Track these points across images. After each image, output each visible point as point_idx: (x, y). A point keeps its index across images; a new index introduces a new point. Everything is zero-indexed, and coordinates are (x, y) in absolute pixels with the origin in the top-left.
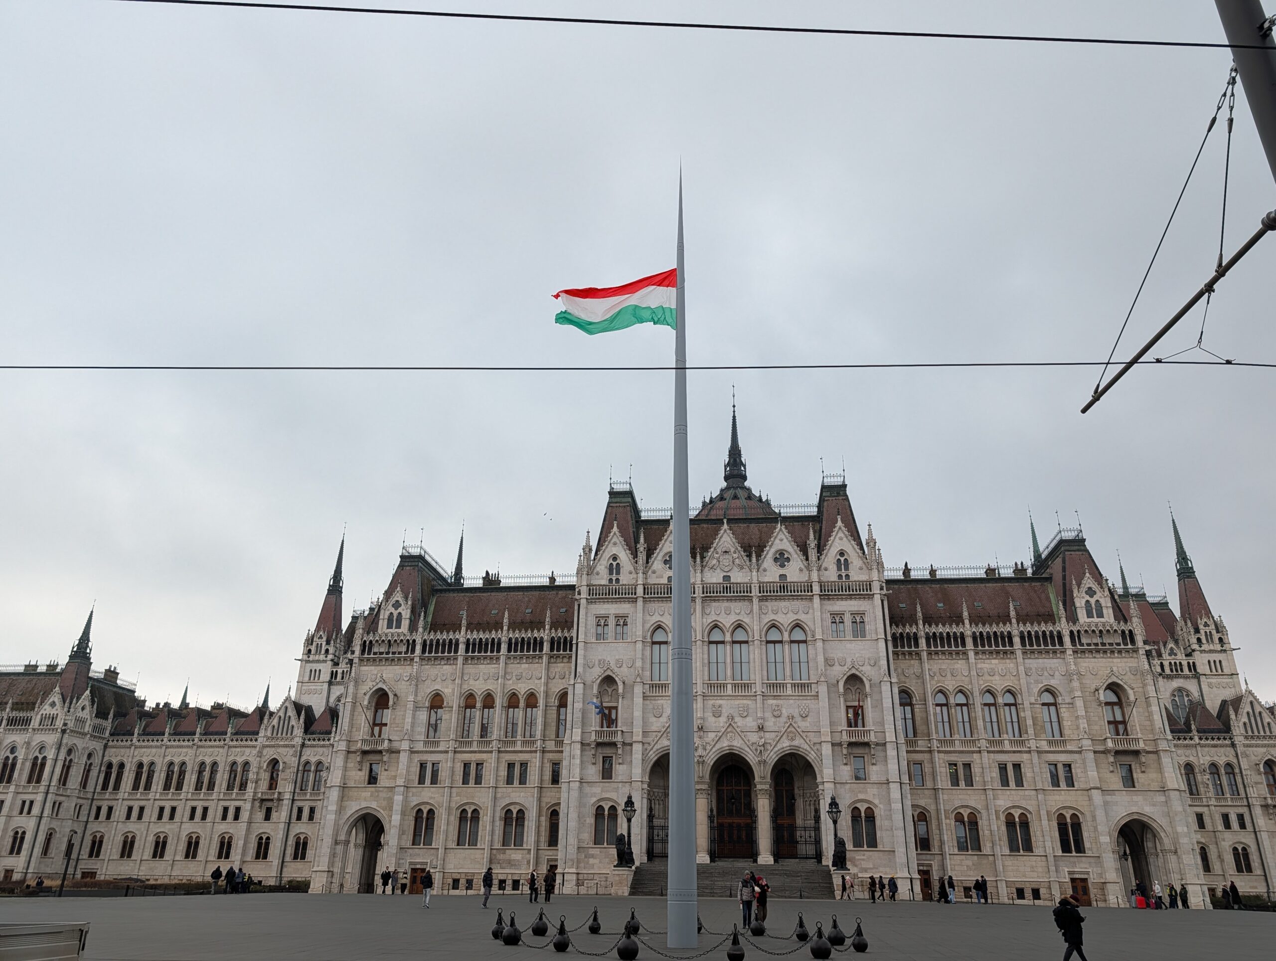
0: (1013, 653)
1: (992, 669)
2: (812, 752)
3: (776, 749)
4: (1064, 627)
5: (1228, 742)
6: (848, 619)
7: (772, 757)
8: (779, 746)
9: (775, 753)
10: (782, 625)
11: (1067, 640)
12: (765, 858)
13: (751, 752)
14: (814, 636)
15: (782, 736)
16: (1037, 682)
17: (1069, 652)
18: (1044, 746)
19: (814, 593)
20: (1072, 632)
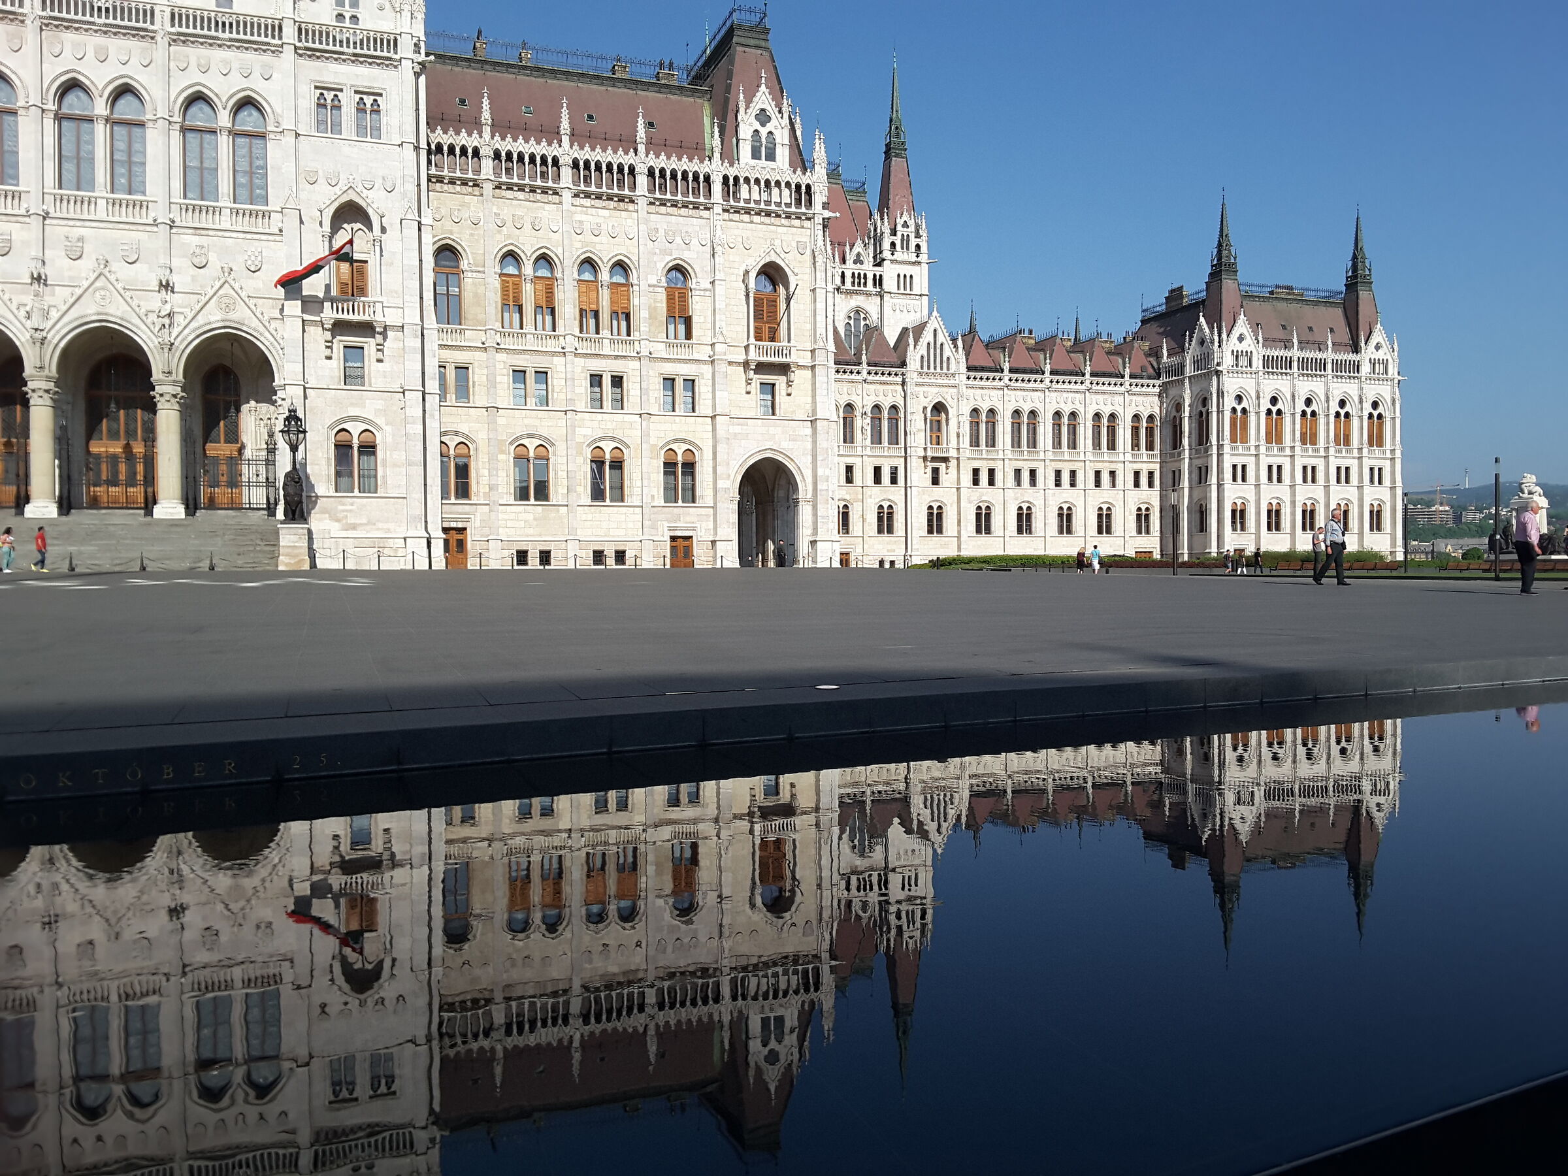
0: (632, 201)
1: (599, 225)
2: (267, 334)
3: (194, 325)
4: (716, 169)
5: (899, 379)
6: (348, 101)
7: (187, 337)
8: (200, 320)
9: (194, 331)
10: (217, 95)
11: (717, 188)
12: (169, 508)
13: (144, 327)
14: (278, 124)
15: (207, 303)
16: (664, 252)
17: (718, 209)
18: (660, 350)
19: (285, 40)
20: (726, 179)
